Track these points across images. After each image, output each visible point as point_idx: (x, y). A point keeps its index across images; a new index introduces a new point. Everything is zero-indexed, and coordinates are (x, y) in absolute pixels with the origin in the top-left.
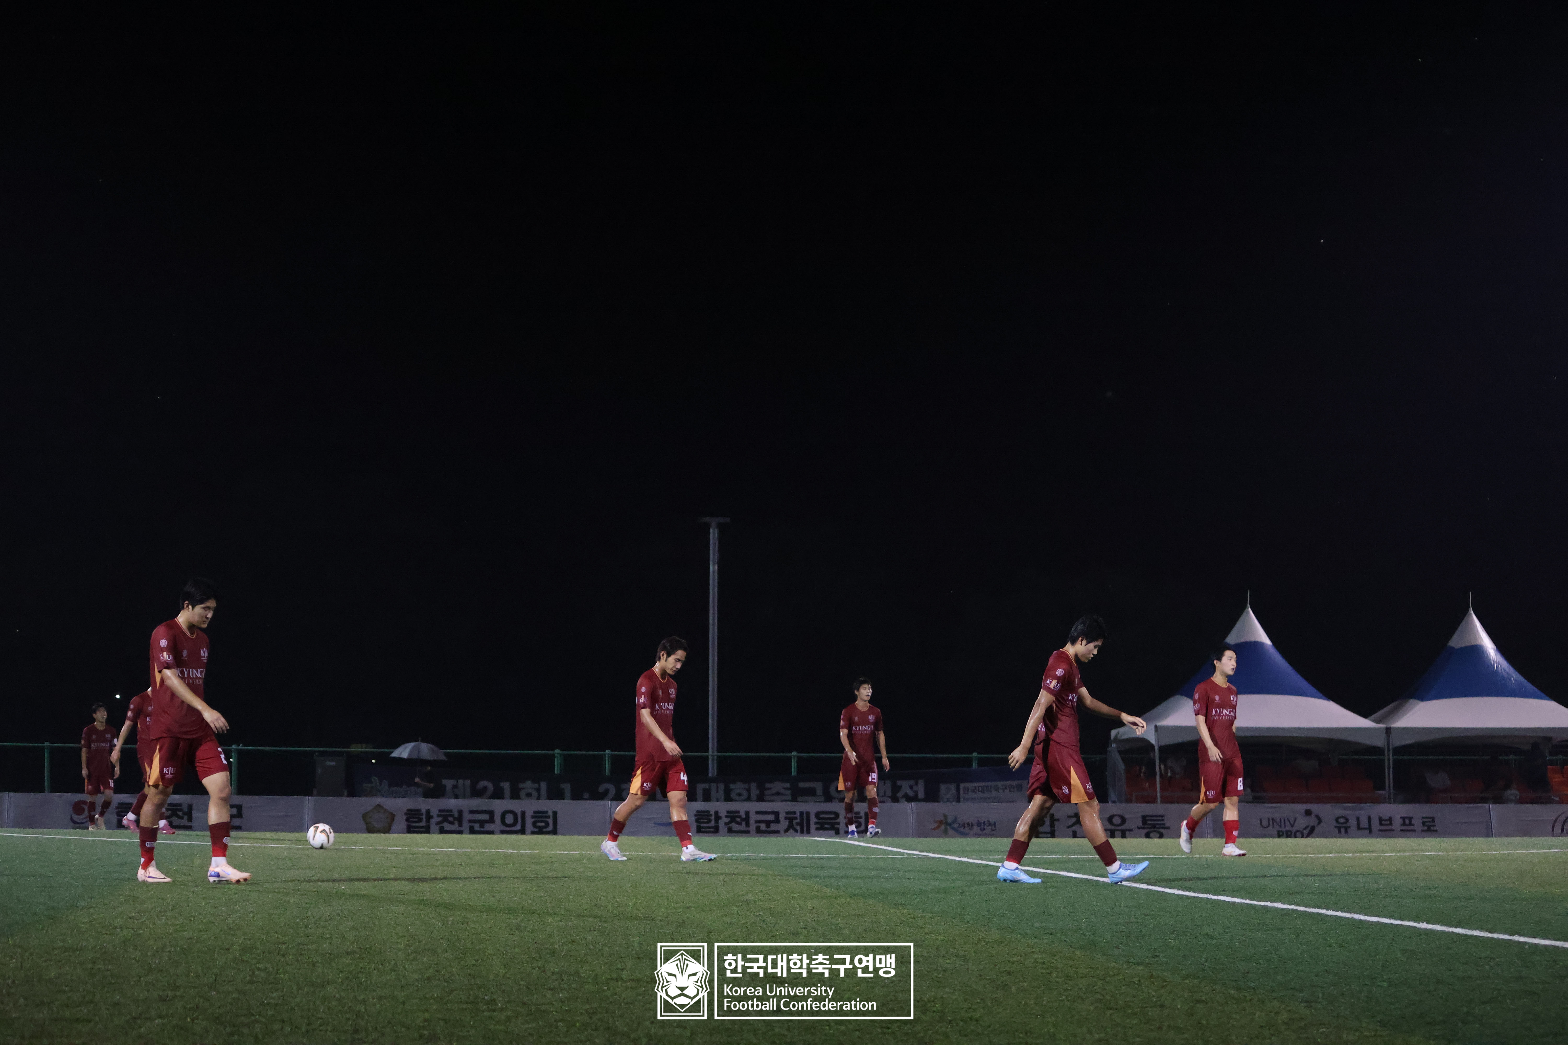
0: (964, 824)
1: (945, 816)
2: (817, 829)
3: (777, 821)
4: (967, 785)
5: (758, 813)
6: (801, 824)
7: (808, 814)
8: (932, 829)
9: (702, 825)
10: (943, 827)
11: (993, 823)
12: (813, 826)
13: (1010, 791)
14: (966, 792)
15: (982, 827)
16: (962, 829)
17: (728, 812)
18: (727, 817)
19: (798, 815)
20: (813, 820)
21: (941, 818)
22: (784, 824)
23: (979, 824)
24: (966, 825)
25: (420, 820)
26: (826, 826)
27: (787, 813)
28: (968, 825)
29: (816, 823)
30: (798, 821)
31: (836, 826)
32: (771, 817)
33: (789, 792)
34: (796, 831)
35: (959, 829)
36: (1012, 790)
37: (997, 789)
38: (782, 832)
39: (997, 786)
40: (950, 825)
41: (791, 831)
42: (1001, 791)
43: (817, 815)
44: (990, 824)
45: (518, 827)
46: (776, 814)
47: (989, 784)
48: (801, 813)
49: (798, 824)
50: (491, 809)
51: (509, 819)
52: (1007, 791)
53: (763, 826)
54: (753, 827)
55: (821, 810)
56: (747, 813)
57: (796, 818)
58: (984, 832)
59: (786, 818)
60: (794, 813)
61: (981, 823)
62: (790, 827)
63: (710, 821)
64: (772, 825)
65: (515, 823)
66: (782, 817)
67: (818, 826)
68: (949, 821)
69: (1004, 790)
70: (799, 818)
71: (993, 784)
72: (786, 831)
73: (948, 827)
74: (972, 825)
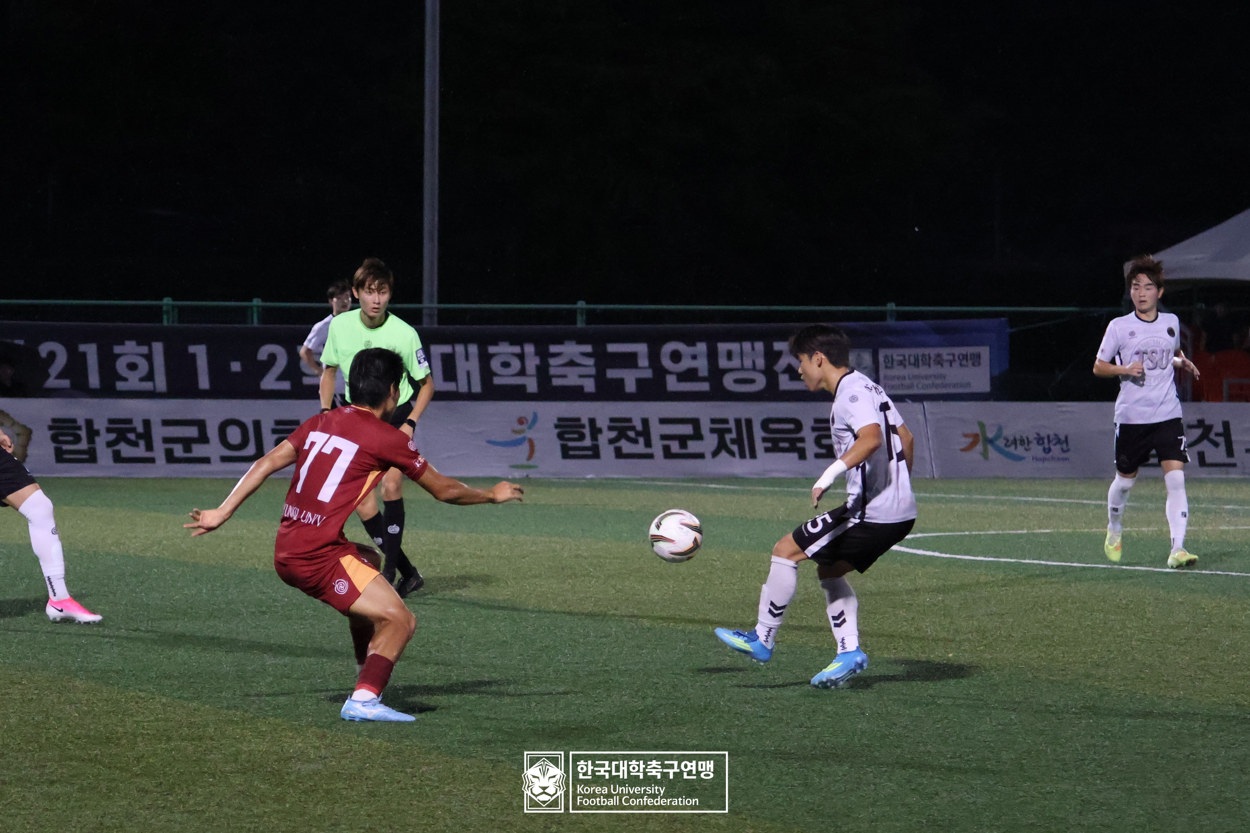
0: (1015, 440)
1: (982, 426)
2: (767, 450)
3: (698, 436)
4: (889, 352)
5: (663, 421)
6: (738, 441)
7: (749, 422)
8: (963, 450)
9: (571, 444)
10: (979, 447)
11: (1063, 438)
12: (760, 446)
13: (961, 365)
14: (889, 365)
15: (1046, 446)
16: (1012, 449)
17: (612, 420)
18: (610, 429)
19: (732, 425)
20: (758, 433)
21: (976, 430)
22: (710, 441)
23: (1040, 440)
24: (1018, 442)
25: (78, 440)
26: (782, 445)
27: (713, 421)
28: (1022, 442)
29: (764, 440)
30: (734, 435)
31: (800, 445)
32: (687, 429)
33: (591, 362)
34: (732, 454)
35: (1007, 449)
36: (964, 362)
37: (939, 361)
38: (708, 455)
39: (939, 355)
40: (991, 441)
41: (724, 454)
42: (946, 365)
43: (765, 424)
44: (1059, 441)
45: (251, 450)
46: (695, 423)
47: (926, 351)
48: (738, 422)
49: (733, 441)
50: (201, 416)
51: (234, 435)
52: (956, 364)
53: (675, 447)
54: (657, 448)
55: (773, 415)
56: (645, 422)
57: (729, 431)
58: (1051, 454)
59: (712, 431)
60: (725, 421)
61: (1042, 439)
62: (722, 446)
63: (582, 437)
64: (690, 443)
65: (244, 444)
66: (705, 430)
67: (769, 445)
68: (990, 435)
69: (951, 363)
70: (734, 431)
71: (932, 352)
72: (715, 454)
73: (990, 447)
74: (1029, 442)
